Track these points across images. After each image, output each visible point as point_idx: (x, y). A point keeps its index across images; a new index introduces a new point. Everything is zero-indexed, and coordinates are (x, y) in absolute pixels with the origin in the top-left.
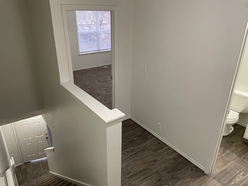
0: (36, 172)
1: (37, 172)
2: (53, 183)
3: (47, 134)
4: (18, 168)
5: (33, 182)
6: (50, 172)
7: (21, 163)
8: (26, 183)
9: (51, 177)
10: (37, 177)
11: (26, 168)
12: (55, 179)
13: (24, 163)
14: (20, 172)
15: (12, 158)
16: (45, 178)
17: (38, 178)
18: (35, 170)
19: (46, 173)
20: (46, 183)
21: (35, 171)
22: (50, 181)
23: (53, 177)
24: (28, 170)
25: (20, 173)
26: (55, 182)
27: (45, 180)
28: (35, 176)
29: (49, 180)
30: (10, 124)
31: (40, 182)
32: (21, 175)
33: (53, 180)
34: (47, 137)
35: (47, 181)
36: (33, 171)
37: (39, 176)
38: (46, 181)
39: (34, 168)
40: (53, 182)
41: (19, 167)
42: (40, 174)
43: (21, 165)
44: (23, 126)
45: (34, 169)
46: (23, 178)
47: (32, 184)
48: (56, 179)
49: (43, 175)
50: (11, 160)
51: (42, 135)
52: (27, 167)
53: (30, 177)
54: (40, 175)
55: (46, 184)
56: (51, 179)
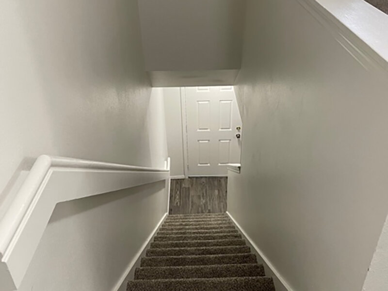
0: (204, 201)
1: (206, 202)
2: (221, 237)
3: (240, 128)
4: (177, 183)
5: (193, 218)
6: (227, 212)
7: (184, 175)
8: (181, 215)
9: (225, 224)
10: (202, 212)
11: (189, 188)
12: (229, 232)
13: (189, 177)
14: (178, 190)
15: (169, 159)
16: (213, 221)
17: (205, 214)
18: (203, 196)
19: (221, 212)
20: (210, 230)
21: (202, 199)
22: (219, 230)
23: (228, 225)
24: (192, 193)
25: (178, 192)
26: (225, 237)
27: (211, 224)
28: (200, 209)
29: (217, 228)
30: (179, 88)
31: (202, 224)
32: (178, 197)
33: (225, 232)
34: (239, 135)
35: (214, 228)
36: (199, 197)
37: (207, 211)
38: (212, 226)
39: (203, 194)
40: (222, 234)
41: (178, 181)
42: (209, 208)
43: (183, 179)
44: (200, 102)
45: (201, 195)
46: (180, 205)
47: (189, 221)
48: (232, 232)
49: (214, 212)
50: (166, 162)
51: (230, 130)
52: (192, 186)
53: (192, 207)
54: (209, 212)
55: (210, 233)
56: (221, 228)
